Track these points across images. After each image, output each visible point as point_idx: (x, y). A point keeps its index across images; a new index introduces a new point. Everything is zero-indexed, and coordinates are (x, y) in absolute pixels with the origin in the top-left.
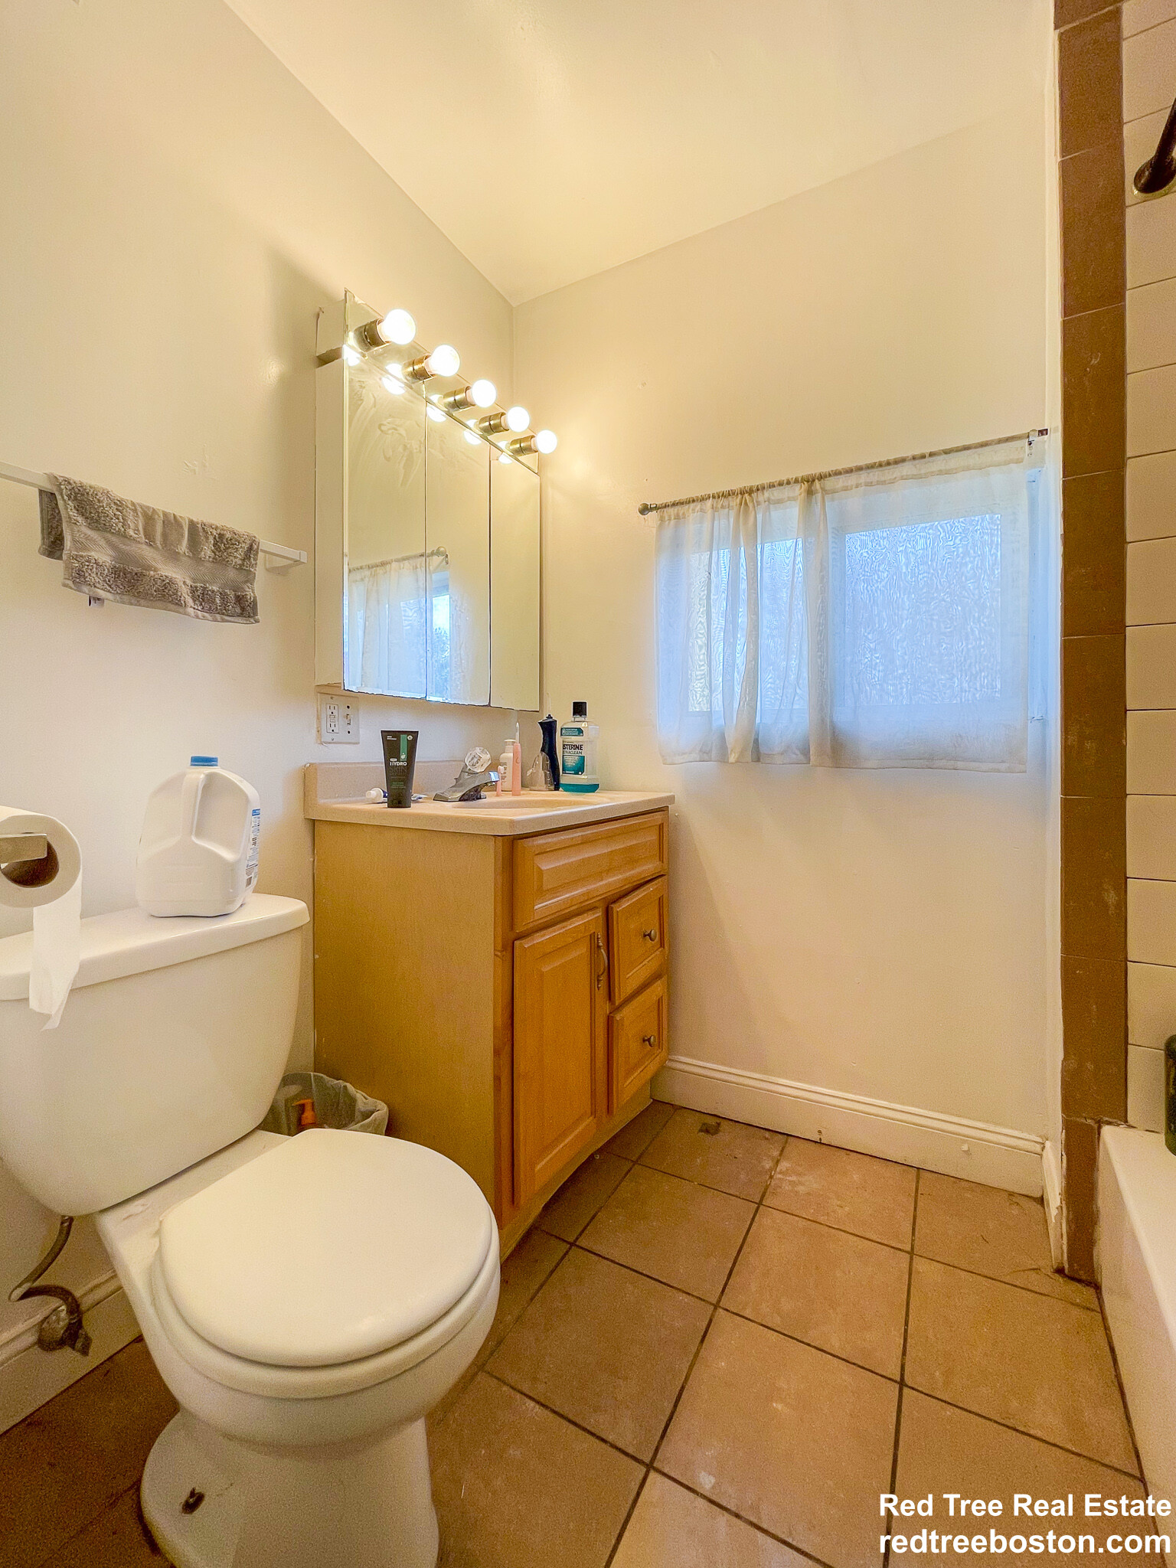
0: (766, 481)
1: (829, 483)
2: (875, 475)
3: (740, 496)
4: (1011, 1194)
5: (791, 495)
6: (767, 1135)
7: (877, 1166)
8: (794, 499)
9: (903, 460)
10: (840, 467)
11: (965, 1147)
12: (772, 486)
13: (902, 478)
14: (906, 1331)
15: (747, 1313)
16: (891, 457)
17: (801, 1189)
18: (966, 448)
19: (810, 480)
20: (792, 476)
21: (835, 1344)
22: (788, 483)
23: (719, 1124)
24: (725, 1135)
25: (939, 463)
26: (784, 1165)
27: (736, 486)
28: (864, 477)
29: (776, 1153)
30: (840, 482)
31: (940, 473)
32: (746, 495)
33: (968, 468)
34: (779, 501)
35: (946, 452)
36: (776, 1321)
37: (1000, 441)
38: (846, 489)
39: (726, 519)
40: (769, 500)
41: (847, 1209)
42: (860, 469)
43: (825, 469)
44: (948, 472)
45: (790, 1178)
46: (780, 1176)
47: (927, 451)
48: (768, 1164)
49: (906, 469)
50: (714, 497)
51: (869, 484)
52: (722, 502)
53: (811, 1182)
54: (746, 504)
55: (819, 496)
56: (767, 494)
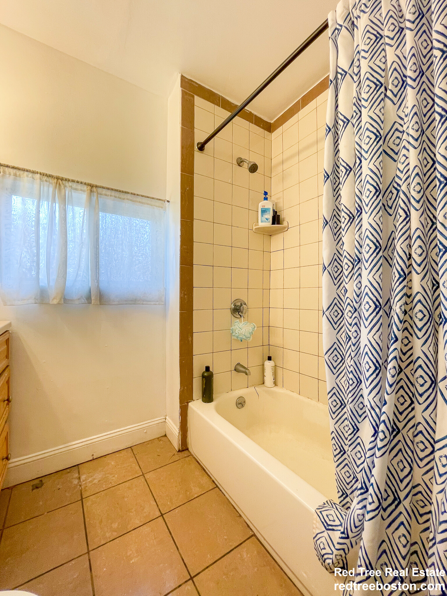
0: (71, 178)
1: (100, 190)
2: (117, 194)
3: (56, 180)
4: (158, 438)
5: (82, 189)
6: (68, 470)
7: (117, 455)
8: (84, 191)
9: (128, 193)
10: (104, 186)
11: (145, 431)
12: (73, 181)
13: (127, 199)
14: (155, 499)
15: (103, 542)
16: (124, 190)
17: (96, 481)
18: (148, 197)
19: (92, 186)
20: (84, 181)
21: (138, 523)
22: (81, 183)
23: (41, 481)
24: (48, 483)
25: (139, 199)
26: (83, 477)
27: (55, 174)
28: (113, 193)
29: (77, 475)
30: (104, 191)
31: (140, 202)
32: (60, 180)
33: (148, 204)
34: (76, 189)
35: (142, 196)
36: (115, 535)
37: (157, 199)
38: (106, 195)
39: (49, 188)
40: (71, 187)
41: (116, 476)
42: (112, 189)
43: (98, 184)
44: (142, 203)
45: (89, 480)
46: (84, 482)
47: (136, 193)
48: (76, 482)
49: (129, 196)
50: (40, 174)
51: (116, 197)
52: (45, 178)
53: (98, 476)
54: (60, 184)
55: (95, 194)
56: (70, 184)
